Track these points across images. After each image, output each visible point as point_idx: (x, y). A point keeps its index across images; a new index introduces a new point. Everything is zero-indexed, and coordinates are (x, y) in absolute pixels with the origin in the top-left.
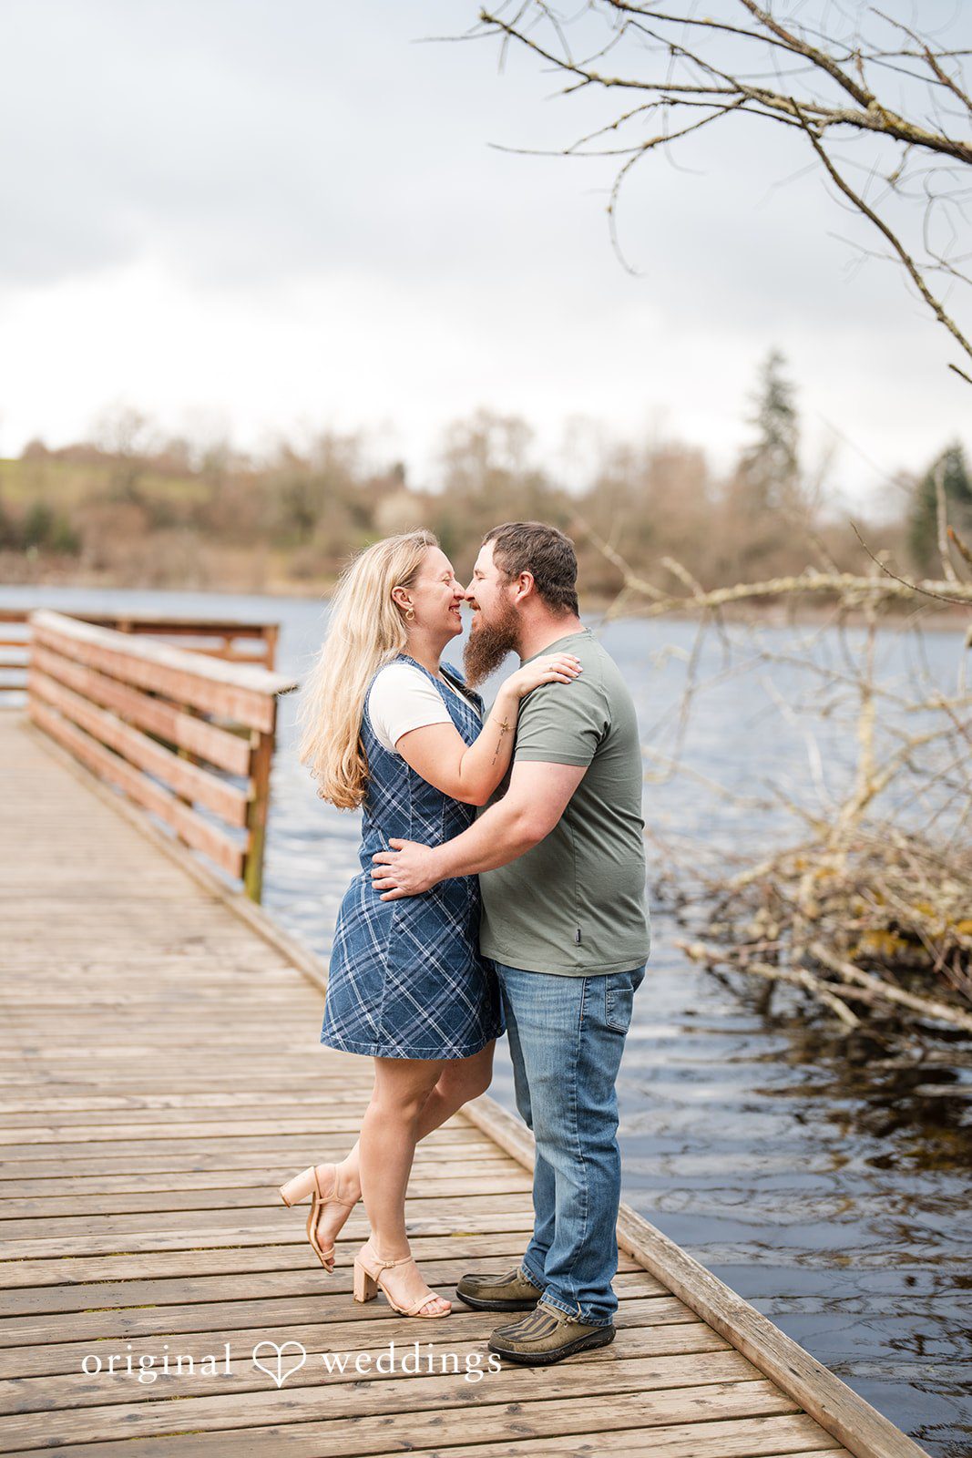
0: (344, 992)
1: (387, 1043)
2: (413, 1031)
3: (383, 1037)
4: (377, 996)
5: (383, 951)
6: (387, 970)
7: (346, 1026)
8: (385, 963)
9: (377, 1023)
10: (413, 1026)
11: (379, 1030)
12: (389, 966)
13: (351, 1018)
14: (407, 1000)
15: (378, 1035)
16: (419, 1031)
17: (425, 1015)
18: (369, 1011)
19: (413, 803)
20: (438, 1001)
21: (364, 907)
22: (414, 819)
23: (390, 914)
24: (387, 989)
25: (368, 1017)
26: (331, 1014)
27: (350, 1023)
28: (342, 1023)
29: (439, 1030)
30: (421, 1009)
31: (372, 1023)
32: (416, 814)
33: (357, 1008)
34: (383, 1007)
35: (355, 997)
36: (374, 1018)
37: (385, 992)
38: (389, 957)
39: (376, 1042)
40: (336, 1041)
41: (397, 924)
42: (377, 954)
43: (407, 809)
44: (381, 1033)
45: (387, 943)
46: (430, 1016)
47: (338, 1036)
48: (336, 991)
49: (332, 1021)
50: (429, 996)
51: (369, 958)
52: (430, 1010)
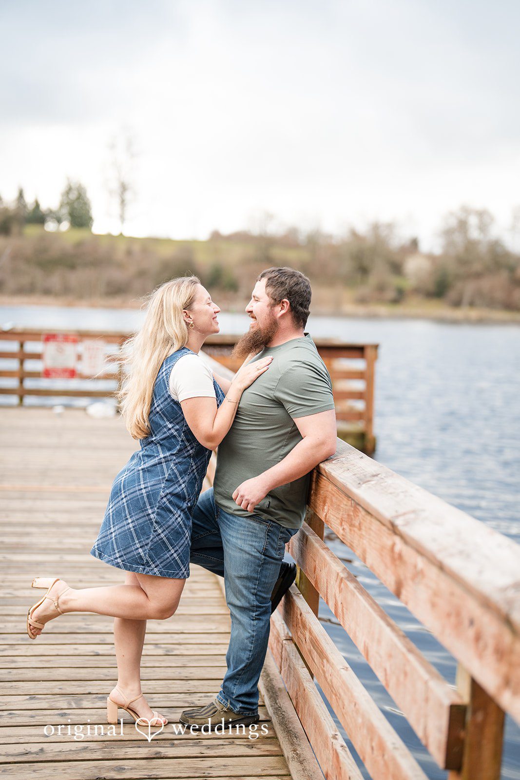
0: (126, 535)
1: (150, 566)
2: (164, 560)
3: (148, 562)
4: (147, 539)
5: (153, 513)
6: (155, 524)
7: (125, 555)
8: (154, 520)
9: (145, 554)
10: (166, 557)
11: (146, 558)
12: (156, 522)
13: (129, 550)
14: (164, 542)
15: (145, 562)
16: (168, 561)
17: (173, 551)
18: (141, 547)
19: (184, 432)
20: (180, 544)
21: (143, 486)
22: (182, 441)
23: (159, 492)
24: (153, 535)
25: (140, 550)
26: (115, 547)
27: (128, 553)
28: (123, 553)
29: (179, 562)
30: (171, 548)
31: (142, 554)
32: (184, 438)
33: (134, 545)
34: (149, 545)
35: (133, 538)
36: (144, 551)
37: (152, 537)
38: (156, 517)
39: (143, 565)
40: (118, 563)
41: (162, 498)
42: (149, 515)
43: (180, 436)
44: (147, 560)
45: (156, 509)
46: (175, 552)
47: (119, 560)
48: (120, 533)
49: (116, 551)
50: (176, 541)
51: (144, 516)
52: (175, 549)
